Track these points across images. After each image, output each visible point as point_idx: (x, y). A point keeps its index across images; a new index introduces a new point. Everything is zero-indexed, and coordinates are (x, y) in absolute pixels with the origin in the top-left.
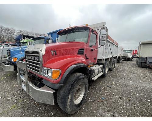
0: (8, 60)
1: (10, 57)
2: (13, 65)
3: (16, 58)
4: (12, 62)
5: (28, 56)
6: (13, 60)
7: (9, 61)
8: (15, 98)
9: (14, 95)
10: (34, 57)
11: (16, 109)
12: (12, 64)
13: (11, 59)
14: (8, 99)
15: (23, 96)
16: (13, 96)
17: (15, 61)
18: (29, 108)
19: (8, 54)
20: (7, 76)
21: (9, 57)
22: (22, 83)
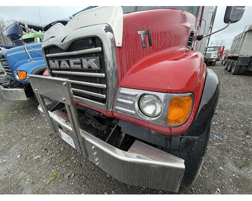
0: (8, 79)
1: (10, 72)
2: (22, 88)
3: (24, 72)
4: (17, 81)
5: (56, 62)
6: (17, 77)
7: (12, 80)
8: (48, 154)
9: (45, 147)
10: (78, 60)
11: (60, 181)
12: (19, 85)
13: (13, 76)
14: (36, 158)
15: (64, 149)
16: (43, 150)
17: (22, 78)
18: (88, 175)
19: (3, 65)
20: (18, 109)
21: (7, 71)
22: (60, 130)
